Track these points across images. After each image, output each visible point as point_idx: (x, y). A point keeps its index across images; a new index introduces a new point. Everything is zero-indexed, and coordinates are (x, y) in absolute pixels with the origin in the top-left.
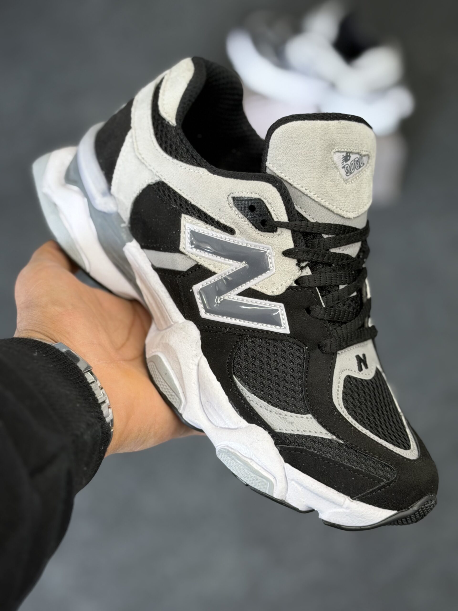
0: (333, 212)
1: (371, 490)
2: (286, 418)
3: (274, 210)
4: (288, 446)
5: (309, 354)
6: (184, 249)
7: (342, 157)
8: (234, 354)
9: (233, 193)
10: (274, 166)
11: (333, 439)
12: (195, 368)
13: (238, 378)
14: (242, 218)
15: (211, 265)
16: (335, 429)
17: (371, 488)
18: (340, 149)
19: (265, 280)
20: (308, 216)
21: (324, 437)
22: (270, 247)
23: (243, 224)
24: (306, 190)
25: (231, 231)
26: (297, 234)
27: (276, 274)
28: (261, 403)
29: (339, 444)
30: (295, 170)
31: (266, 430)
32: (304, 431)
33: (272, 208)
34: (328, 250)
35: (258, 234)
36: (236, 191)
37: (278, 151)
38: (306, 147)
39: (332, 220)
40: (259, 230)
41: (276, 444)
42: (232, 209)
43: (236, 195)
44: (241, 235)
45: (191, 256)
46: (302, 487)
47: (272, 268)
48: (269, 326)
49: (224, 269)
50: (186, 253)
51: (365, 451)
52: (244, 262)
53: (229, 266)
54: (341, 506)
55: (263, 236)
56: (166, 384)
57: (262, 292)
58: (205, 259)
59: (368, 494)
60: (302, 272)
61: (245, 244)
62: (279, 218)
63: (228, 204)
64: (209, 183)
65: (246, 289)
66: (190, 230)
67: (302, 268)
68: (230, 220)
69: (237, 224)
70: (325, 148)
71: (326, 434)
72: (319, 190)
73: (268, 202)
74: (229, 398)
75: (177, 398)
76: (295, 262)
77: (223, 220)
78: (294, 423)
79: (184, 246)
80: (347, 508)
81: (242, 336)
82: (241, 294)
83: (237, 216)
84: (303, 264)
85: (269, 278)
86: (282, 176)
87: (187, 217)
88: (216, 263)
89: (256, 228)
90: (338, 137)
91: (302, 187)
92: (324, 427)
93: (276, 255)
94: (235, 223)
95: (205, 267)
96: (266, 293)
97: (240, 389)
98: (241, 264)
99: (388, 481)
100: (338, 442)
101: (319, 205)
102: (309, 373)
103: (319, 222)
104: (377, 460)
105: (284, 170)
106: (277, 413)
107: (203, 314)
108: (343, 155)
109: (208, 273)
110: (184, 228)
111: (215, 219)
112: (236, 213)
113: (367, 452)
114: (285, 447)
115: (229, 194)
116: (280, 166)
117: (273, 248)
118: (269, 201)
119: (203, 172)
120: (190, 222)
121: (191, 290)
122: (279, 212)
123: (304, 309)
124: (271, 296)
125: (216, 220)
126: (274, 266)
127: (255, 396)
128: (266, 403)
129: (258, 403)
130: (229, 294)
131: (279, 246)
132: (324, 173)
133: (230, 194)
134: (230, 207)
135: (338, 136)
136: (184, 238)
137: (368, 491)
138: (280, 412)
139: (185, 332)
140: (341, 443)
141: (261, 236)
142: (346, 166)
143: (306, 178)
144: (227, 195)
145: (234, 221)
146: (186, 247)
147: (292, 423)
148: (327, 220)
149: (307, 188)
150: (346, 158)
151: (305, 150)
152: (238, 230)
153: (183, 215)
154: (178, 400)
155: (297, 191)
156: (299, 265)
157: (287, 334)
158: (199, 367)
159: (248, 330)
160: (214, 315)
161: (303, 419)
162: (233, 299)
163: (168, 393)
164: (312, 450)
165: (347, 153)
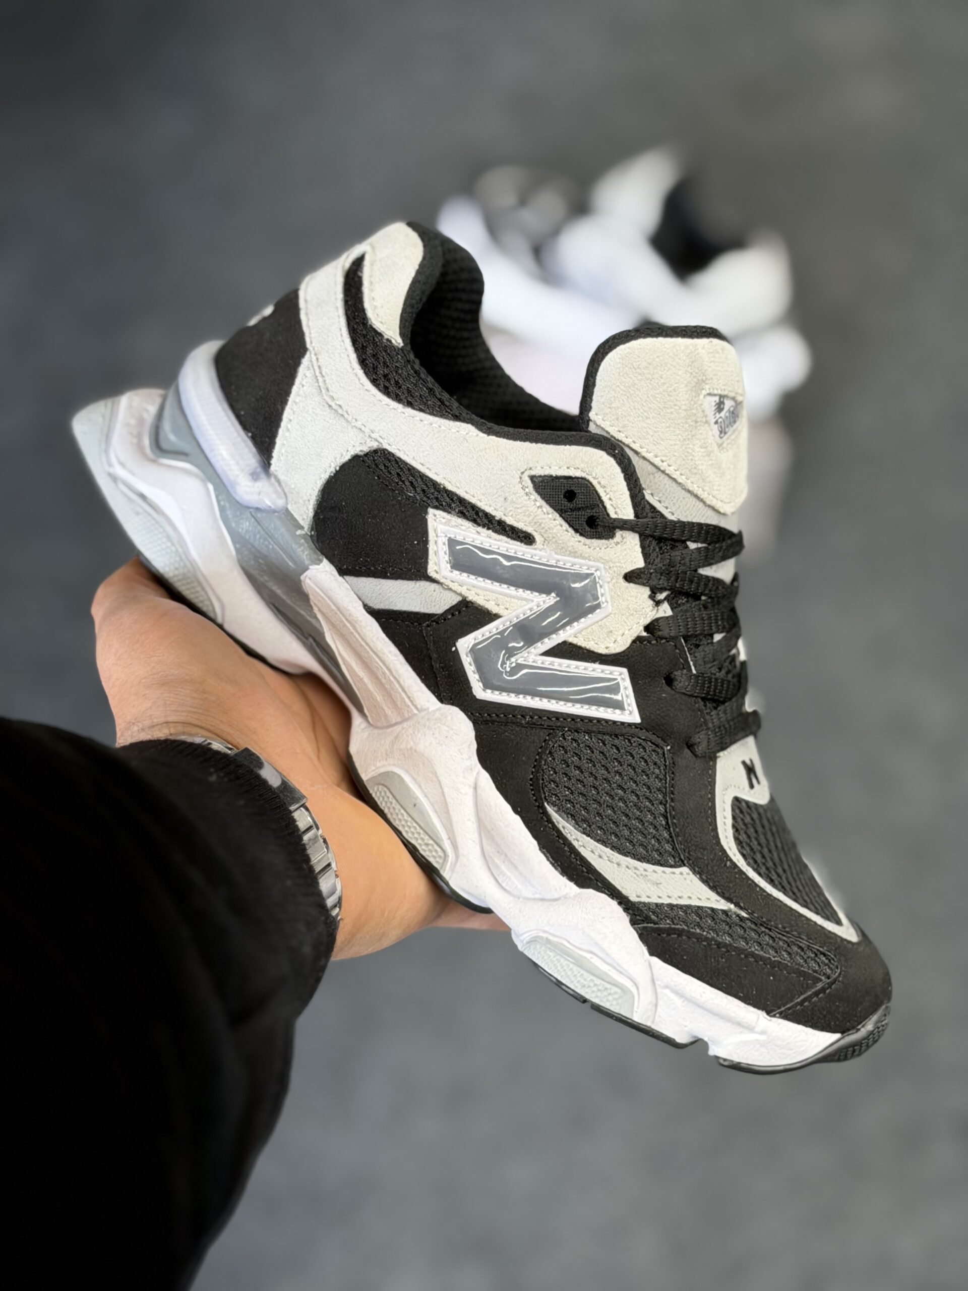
0: (704, 503)
1: (802, 997)
2: (646, 876)
3: (610, 499)
4: (657, 926)
5: (672, 758)
6: (437, 572)
7: (714, 404)
8: (543, 763)
9: (530, 469)
10: (605, 419)
11: (730, 910)
12: (470, 791)
13: (554, 806)
14: (548, 514)
15: (491, 602)
16: (731, 891)
17: (802, 994)
18: (711, 391)
19: (593, 626)
20: (665, 509)
21: (715, 906)
22: (602, 566)
23: (552, 525)
24: (663, 461)
25: (527, 538)
26: (650, 541)
27: (612, 615)
28: (601, 850)
29: (740, 917)
30: (644, 425)
31: (613, 899)
32: (680, 897)
33: (607, 494)
34: (696, 571)
35: (580, 542)
36: (537, 465)
37: (615, 393)
38: (664, 384)
39: (703, 516)
40: (581, 535)
41: (633, 923)
42: (529, 499)
43: (539, 472)
44: (545, 544)
45: (450, 586)
46: (683, 999)
47: (605, 604)
48: (602, 709)
49: (515, 608)
50: (442, 581)
51: (784, 928)
52: (553, 594)
53: (524, 602)
54: (751, 1029)
55: (587, 547)
56: (415, 824)
57: (588, 647)
58: (479, 591)
59: (798, 1004)
60: (658, 610)
61: (554, 561)
62: (619, 512)
63: (522, 488)
64: (481, 451)
65: (559, 644)
66: (447, 538)
67: (658, 603)
68: (526, 518)
69: (540, 525)
70: (693, 387)
71: (717, 901)
72: (684, 462)
73: (599, 483)
74: (539, 844)
75: (439, 849)
76: (646, 591)
77: (510, 518)
78: (661, 883)
79: (436, 568)
80: (763, 1033)
81: (553, 729)
82: (548, 653)
83: (540, 510)
84: (661, 596)
85: (600, 623)
86: (620, 436)
87: (439, 513)
88: (501, 596)
89: (576, 531)
90: (710, 369)
91: (656, 456)
92: (713, 888)
93: (612, 580)
94: (535, 523)
95: (479, 605)
96: (596, 651)
97: (560, 827)
98: (548, 598)
99: (828, 981)
100: (738, 916)
101: (683, 489)
102: (676, 792)
103: (683, 519)
104: (805, 944)
105: (624, 426)
106: (630, 866)
107: (480, 692)
108: (715, 401)
109: (484, 617)
110: (435, 535)
111: (494, 517)
112: (538, 504)
113: (787, 929)
114: (651, 927)
115: (523, 470)
116: (617, 419)
117: (607, 567)
118: (602, 483)
119: (467, 431)
120: (446, 522)
121: (454, 649)
122: (620, 502)
123: (663, 678)
124: (606, 655)
125: (497, 518)
126: (609, 600)
127: (589, 838)
128: (608, 850)
129: (594, 851)
130: (526, 654)
131: (618, 564)
132: (691, 431)
133: (526, 470)
134: (527, 494)
135: (710, 367)
136: (436, 553)
137: (797, 999)
138: (635, 866)
139: (448, 726)
140: (743, 917)
141: (584, 546)
142: (720, 420)
143: (662, 440)
144: (519, 472)
145: (533, 520)
146: (440, 569)
147: (657, 884)
148: (694, 517)
149: (664, 459)
150: (720, 407)
151: (661, 390)
152: (540, 536)
153: (431, 511)
154: (441, 853)
155: (648, 463)
156: (655, 597)
157: (634, 724)
158: (479, 791)
159: (564, 719)
160: (500, 694)
161: (675, 875)
162: (533, 662)
163: (420, 841)
164: (698, 931)
165: (721, 396)
